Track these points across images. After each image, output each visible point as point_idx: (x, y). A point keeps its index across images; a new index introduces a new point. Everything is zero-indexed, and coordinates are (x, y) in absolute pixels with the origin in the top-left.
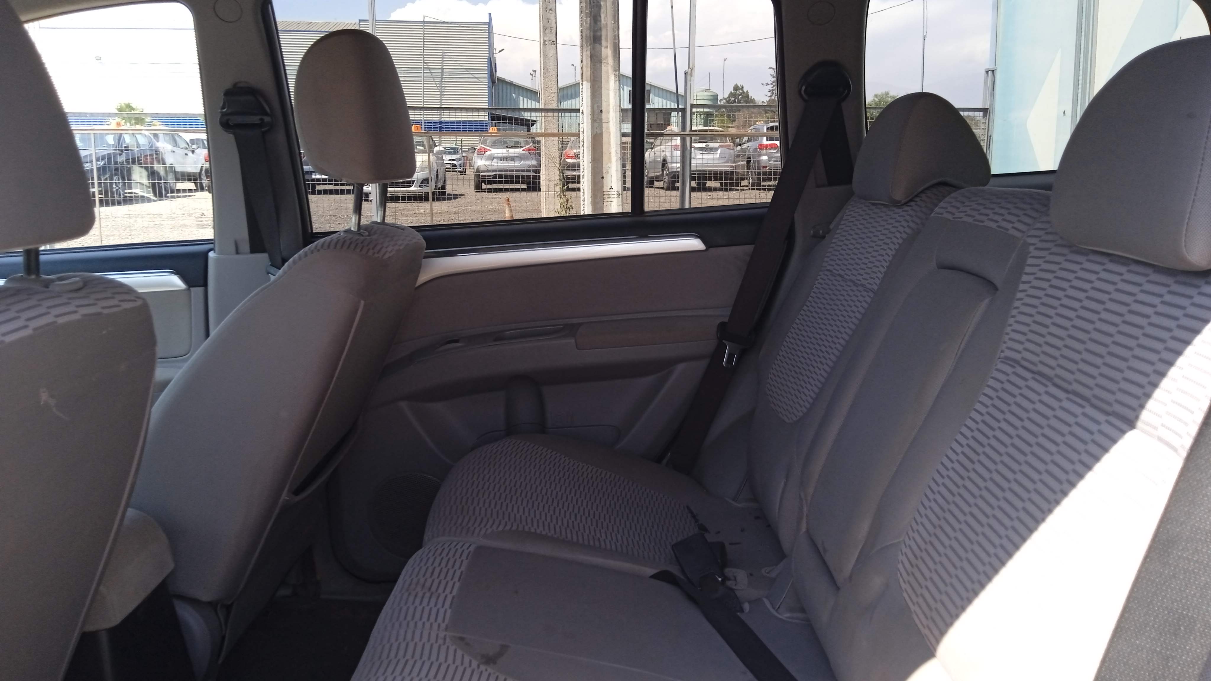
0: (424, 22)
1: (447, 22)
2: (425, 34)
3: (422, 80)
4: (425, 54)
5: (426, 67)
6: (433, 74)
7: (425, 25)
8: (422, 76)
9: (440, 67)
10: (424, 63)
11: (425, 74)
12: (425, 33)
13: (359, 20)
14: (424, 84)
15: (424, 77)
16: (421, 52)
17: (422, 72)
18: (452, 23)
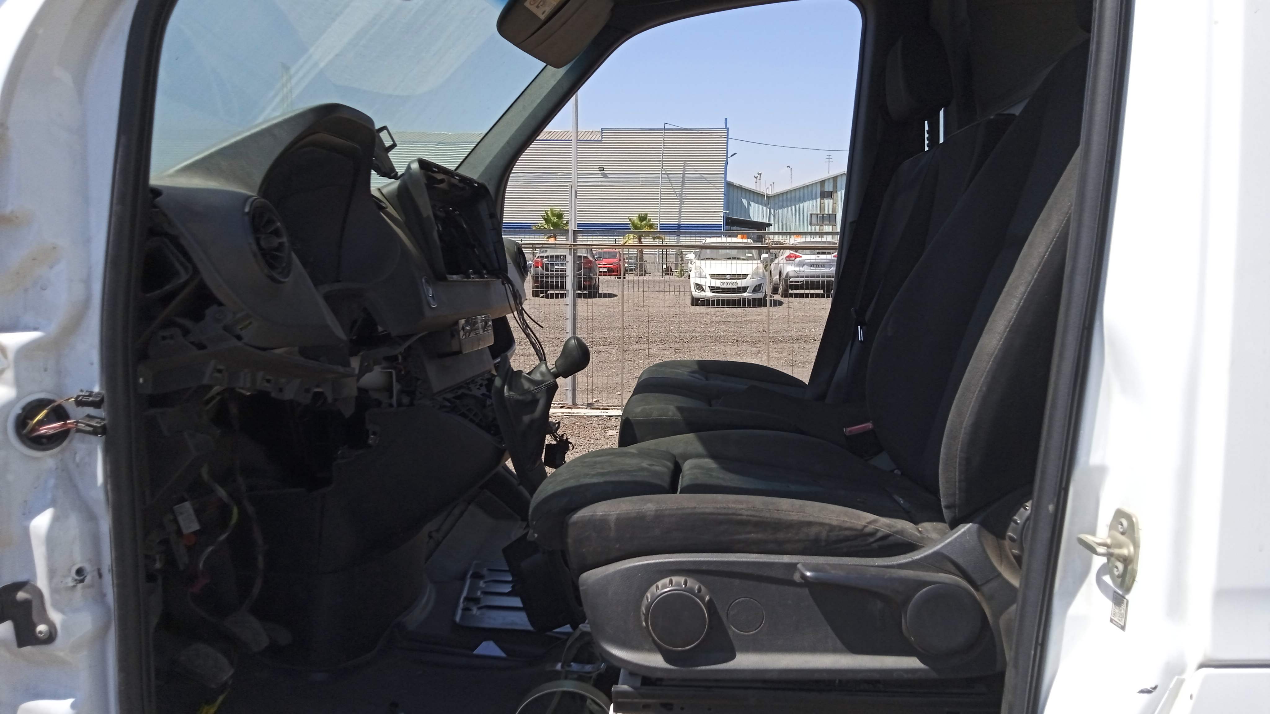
0: (665, 129)
1: (687, 129)
2: (664, 141)
3: (660, 185)
4: (663, 159)
5: (664, 172)
6: (671, 179)
7: (665, 132)
8: (660, 181)
9: (682, 172)
10: (662, 168)
11: (662, 179)
12: (665, 139)
13: (602, 129)
14: (661, 189)
15: (662, 182)
16: (661, 158)
17: (660, 177)
18: (691, 129)
